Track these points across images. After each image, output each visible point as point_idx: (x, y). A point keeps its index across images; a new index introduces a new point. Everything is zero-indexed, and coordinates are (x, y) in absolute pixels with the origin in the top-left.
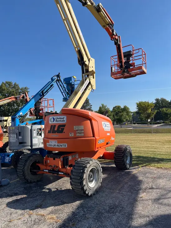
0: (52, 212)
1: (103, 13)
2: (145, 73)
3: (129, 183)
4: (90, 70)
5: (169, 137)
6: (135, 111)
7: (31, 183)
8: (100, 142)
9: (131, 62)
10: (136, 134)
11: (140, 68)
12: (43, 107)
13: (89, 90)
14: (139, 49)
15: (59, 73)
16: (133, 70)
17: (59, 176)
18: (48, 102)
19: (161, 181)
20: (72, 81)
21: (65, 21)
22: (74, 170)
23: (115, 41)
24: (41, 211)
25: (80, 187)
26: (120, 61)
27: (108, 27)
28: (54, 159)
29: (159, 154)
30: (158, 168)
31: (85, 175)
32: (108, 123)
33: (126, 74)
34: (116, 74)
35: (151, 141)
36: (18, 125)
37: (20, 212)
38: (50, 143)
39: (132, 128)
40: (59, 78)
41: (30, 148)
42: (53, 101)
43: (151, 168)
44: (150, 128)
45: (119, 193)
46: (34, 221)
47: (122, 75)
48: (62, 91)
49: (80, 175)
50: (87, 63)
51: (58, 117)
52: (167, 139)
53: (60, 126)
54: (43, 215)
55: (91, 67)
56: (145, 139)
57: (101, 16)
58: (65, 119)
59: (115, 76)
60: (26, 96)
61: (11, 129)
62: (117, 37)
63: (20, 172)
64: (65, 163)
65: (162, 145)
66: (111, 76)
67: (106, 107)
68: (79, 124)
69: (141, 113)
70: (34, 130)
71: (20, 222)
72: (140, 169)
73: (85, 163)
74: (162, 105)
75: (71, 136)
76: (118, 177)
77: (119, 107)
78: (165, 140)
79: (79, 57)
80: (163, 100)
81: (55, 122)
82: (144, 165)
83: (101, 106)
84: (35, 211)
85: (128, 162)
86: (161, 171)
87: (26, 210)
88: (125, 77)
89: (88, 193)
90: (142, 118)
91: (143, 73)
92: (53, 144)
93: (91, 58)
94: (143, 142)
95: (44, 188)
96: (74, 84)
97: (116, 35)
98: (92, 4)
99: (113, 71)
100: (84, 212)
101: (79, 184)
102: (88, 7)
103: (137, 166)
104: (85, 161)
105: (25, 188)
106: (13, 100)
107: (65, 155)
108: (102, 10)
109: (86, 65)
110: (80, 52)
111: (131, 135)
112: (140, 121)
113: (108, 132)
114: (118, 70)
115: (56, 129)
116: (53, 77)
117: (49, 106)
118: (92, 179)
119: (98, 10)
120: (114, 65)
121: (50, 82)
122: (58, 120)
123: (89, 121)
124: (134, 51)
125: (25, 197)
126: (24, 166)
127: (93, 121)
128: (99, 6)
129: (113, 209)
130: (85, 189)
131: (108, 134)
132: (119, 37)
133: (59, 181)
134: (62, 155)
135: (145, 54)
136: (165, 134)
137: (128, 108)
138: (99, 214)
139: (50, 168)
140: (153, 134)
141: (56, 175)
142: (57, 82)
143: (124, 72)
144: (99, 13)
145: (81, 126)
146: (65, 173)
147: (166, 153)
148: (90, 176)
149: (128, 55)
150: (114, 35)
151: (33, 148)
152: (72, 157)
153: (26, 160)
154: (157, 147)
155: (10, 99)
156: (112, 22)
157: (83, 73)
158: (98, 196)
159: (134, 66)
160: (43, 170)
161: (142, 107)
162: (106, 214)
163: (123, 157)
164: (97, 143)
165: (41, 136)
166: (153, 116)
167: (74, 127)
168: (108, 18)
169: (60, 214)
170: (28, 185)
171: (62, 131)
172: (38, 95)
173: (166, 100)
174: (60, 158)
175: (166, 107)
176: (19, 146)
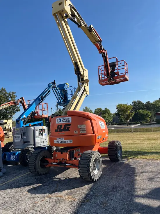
0: (67, 194)
1: (93, 33)
2: (127, 80)
3: (124, 171)
4: (85, 78)
5: (147, 135)
6: (115, 113)
7: (41, 175)
8: (99, 138)
9: (116, 71)
10: (118, 133)
11: (124, 76)
12: (38, 111)
13: (84, 95)
14: (122, 61)
15: (54, 81)
16: (117, 78)
17: (66, 167)
18: (43, 106)
19: (148, 168)
20: (65, 88)
21: (65, 40)
22: (81, 161)
23: (102, 54)
24: (58, 194)
25: (88, 174)
26: (107, 71)
27: (98, 43)
28: (62, 153)
29: (142, 149)
30: (144, 159)
31: (91, 164)
32: (103, 123)
33: (112, 81)
34: (103, 81)
35: (132, 139)
36: (23, 127)
37: (40, 196)
38: (57, 140)
39: (114, 128)
40: (54, 85)
41: (33, 147)
42: (47, 105)
43: (138, 159)
44: (130, 128)
45: (117, 178)
46: (55, 201)
47: (108, 82)
48: (57, 96)
49: (87, 164)
50: (82, 73)
51: (64, 118)
52: (146, 137)
53: (66, 125)
54: (61, 197)
55: (85, 76)
56: (128, 138)
57: (92, 35)
58: (70, 120)
59: (103, 82)
60: (23, 101)
61: (16, 130)
62: (104, 51)
63: (32, 166)
64: (71, 156)
65: (143, 142)
66: (99, 83)
67: (90, 110)
68: (82, 123)
69: (120, 114)
70: (37, 131)
71: (44, 203)
72: (129, 160)
73: (90, 154)
74: (139, 107)
75: (75, 134)
76: (113, 167)
77: (100, 109)
78: (145, 138)
79: (76, 69)
80: (140, 103)
81: (61, 122)
82: (132, 157)
83: (85, 109)
84: (53, 194)
85: (119, 154)
86: (147, 161)
87: (45, 194)
88: (111, 84)
89: (94, 178)
90: (122, 119)
91: (126, 80)
92: (60, 140)
93: (85, 69)
94: (126, 140)
95: (54, 178)
96: (67, 90)
97: (104, 49)
98: (85, 25)
99: (100, 79)
100: (93, 192)
101: (87, 172)
102: (83, 28)
103: (126, 158)
104: (90, 153)
105: (37, 179)
106: (12, 104)
107: (71, 150)
108: (93, 30)
109: (81, 75)
110: (76, 64)
111: (114, 135)
112: (120, 122)
113: (103, 130)
114: (105, 77)
115: (62, 128)
116: (50, 84)
117: (43, 109)
118: (95, 167)
119: (90, 30)
120: (101, 74)
121: (47, 88)
122: (64, 120)
123: (89, 121)
124: (118, 62)
125: (40, 185)
126: (36, 160)
127: (93, 121)
128: (90, 27)
129: (115, 189)
130: (91, 175)
131: (104, 132)
132: (106, 51)
133: (65, 172)
134: (68, 150)
135: (127, 65)
136: (143, 133)
137: (109, 110)
138: (105, 193)
139: (58, 161)
140: (133, 133)
141: (63, 166)
142: (53, 88)
143: (110, 79)
144: (91, 33)
145: (83, 125)
146: (72, 165)
147: (148, 148)
148: (94, 166)
149: (113, 65)
150: (102, 50)
151: (36, 146)
152: (76, 151)
153: (36, 156)
154: (138, 144)
155: (9, 103)
156: (100, 39)
157: (79, 81)
158: (100, 181)
159: (119, 74)
160: (52, 164)
161: (122, 109)
162: (111, 193)
163: (115, 150)
164: (97, 139)
165: (43, 136)
166: (131, 117)
167: (78, 125)
168: (97, 36)
169: (74, 195)
170: (39, 177)
171: (67, 130)
172: (38, 100)
173: (141, 103)
174: (67, 152)
175: (142, 108)
176: (23, 145)
